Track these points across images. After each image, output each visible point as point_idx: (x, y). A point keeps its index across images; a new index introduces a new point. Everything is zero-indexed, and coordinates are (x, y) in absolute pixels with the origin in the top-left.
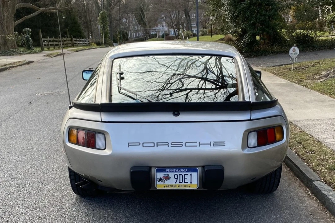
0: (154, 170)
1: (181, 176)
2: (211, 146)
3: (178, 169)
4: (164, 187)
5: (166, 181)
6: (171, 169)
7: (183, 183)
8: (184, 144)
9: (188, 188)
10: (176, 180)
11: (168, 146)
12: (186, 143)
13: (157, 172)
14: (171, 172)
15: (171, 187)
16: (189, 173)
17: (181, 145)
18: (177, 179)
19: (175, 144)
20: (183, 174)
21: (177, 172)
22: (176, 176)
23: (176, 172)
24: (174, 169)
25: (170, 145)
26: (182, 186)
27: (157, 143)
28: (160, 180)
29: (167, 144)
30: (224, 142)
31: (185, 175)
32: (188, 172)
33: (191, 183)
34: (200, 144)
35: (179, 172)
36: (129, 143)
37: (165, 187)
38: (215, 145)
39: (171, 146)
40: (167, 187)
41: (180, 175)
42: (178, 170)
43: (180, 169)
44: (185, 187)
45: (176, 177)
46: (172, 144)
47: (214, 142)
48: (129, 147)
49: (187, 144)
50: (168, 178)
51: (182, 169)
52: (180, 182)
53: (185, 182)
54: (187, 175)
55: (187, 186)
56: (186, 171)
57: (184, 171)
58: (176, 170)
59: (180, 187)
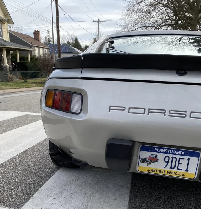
0: (137, 148)
1: (174, 160)
3: (172, 150)
4: (147, 171)
5: (151, 163)
6: (161, 148)
7: (175, 170)
8: (188, 114)
9: (181, 177)
10: (166, 163)
11: (165, 115)
12: (192, 113)
13: (141, 150)
14: (160, 152)
15: (157, 173)
16: (186, 158)
17: (184, 116)
18: (168, 162)
19: (174, 113)
20: (178, 157)
21: (169, 153)
22: (167, 158)
23: (167, 153)
24: (165, 149)
25: (167, 113)
26: (172, 173)
27: (149, 109)
28: (144, 161)
29: (163, 111)
31: (180, 158)
32: (185, 155)
33: (187, 170)
35: (172, 154)
36: (110, 107)
37: (149, 170)
39: (169, 116)
40: (152, 172)
41: (173, 158)
43: (174, 150)
44: (177, 175)
45: (167, 160)
46: (171, 112)
48: (109, 111)
49: (193, 115)
50: (155, 160)
51: (177, 150)
52: (171, 168)
53: (178, 169)
54: (184, 159)
55: (180, 174)
56: (182, 153)
57: (179, 153)
58: (169, 151)
59: (170, 174)
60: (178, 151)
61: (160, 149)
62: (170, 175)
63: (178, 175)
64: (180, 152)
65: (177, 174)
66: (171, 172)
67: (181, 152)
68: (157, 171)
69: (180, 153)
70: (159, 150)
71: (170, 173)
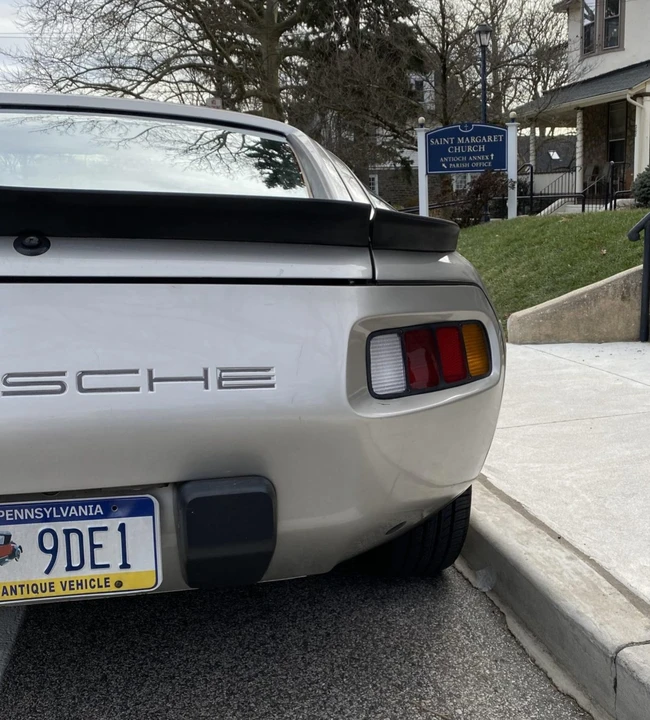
1: (74, 538)
2: (206, 387)
3: (58, 506)
6: (19, 508)
7: (87, 572)
9: (111, 591)
10: (50, 556)
12: (84, 377)
14: (19, 521)
15: (25, 595)
16: (113, 523)
17: (59, 387)
18: (54, 552)
19: (23, 383)
20: (84, 526)
21: (52, 519)
22: (48, 538)
23: (45, 520)
24: (35, 506)
26: (80, 584)
30: (268, 369)
31: (92, 531)
32: (106, 515)
33: (125, 566)
34: (151, 380)
35: (63, 519)
38: (224, 383)
39: (5, 394)
40: (6, 597)
41: (67, 532)
42: (59, 512)
43: (64, 505)
44: (96, 589)
45: (49, 544)
46: (10, 380)
47: (223, 370)
49: (88, 381)
51: (77, 505)
52: (70, 568)
53: (94, 566)
54: (105, 529)
55: (106, 582)
56: (71, 513)
57: (86, 514)
58: (48, 513)
59: (71, 589)
60: (80, 508)
61: (16, 511)
62: (72, 592)
63: (100, 587)
64: (88, 508)
65: (96, 583)
66: (75, 583)
67: (91, 507)
68: (25, 589)
69: (89, 512)
70: (13, 513)
71: (70, 585)
